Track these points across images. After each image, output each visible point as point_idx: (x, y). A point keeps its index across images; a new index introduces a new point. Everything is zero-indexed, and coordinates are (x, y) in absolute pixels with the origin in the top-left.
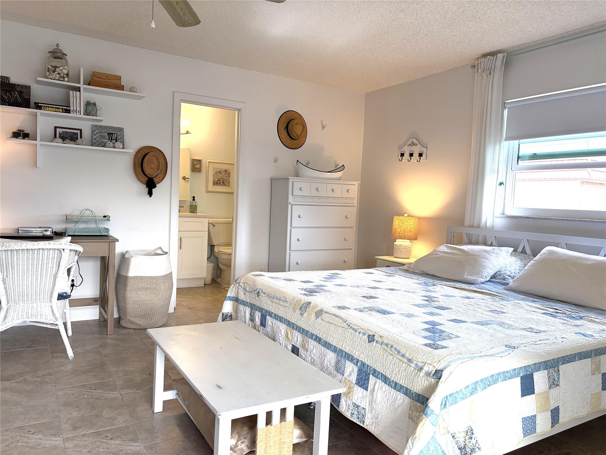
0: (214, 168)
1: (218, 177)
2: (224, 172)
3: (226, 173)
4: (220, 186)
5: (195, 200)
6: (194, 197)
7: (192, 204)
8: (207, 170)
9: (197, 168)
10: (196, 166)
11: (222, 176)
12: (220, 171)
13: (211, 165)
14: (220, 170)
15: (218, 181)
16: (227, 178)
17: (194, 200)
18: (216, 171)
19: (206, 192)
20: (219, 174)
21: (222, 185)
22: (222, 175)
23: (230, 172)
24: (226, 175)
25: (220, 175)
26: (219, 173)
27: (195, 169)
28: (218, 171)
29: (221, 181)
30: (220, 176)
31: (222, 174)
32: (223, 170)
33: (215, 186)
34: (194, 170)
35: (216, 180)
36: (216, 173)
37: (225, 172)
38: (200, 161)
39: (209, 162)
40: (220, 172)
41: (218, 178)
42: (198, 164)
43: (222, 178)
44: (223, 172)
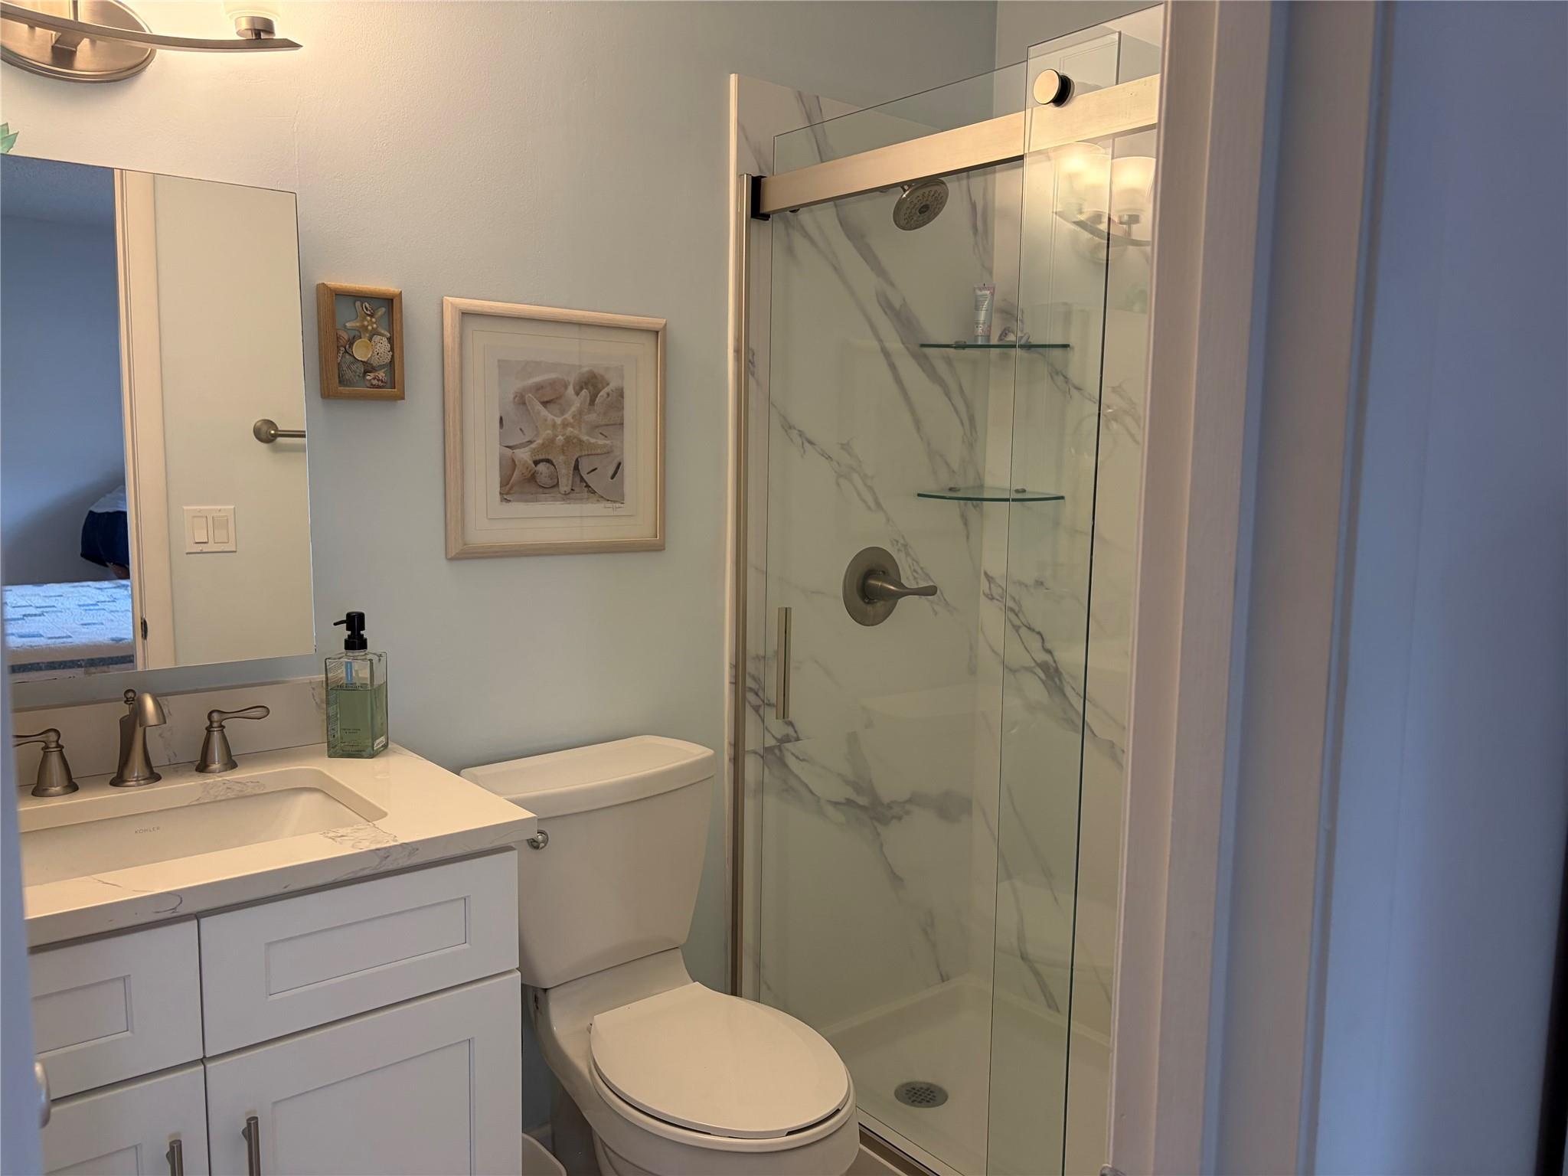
0: (503, 365)
1: (537, 435)
2: (577, 394)
3: (592, 402)
4: (555, 500)
5: (363, 644)
6: (355, 622)
7: (339, 674)
8: (452, 382)
9: (368, 368)
10: (361, 352)
11: (565, 425)
12: (553, 383)
13: (480, 338)
14: (553, 376)
15: (536, 463)
16: (601, 442)
17: (356, 642)
18: (518, 385)
19: (451, 559)
20: (544, 412)
21: (567, 497)
22: (568, 416)
23: (620, 393)
24: (592, 417)
25: (550, 417)
26: (545, 404)
27: (349, 374)
28: (538, 388)
29: (559, 459)
30: (554, 426)
31: (563, 412)
32: (572, 379)
33: (519, 508)
34: (342, 381)
35: (524, 455)
36: (521, 401)
37: (584, 392)
38: (389, 304)
39: (466, 315)
40: (550, 396)
41: (540, 441)
42: (375, 333)
43: (568, 440)
44: (571, 390)
